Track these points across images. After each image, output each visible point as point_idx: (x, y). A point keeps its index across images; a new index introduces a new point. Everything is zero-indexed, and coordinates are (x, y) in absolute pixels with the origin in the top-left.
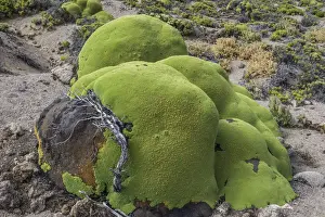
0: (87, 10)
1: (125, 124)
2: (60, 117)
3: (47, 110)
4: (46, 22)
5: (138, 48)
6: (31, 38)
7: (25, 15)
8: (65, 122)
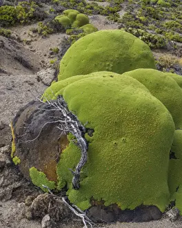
0: (76, 22)
1: (87, 130)
2: (31, 118)
3: (22, 110)
4: (42, 31)
5: (111, 59)
6: (28, 43)
7: (25, 24)
8: (35, 123)
